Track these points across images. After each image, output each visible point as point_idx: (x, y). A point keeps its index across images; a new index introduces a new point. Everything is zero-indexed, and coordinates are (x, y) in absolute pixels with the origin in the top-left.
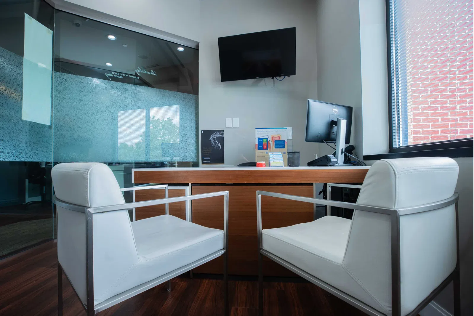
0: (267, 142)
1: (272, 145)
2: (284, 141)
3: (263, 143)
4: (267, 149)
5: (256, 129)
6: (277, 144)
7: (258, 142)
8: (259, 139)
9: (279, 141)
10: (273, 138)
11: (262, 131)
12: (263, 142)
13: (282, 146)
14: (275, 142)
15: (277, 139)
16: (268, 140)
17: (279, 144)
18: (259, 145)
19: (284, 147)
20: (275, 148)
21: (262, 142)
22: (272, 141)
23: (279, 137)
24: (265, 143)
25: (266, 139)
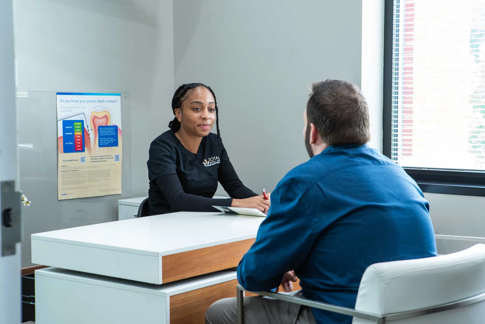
0: (83, 130)
1: (93, 138)
2: (116, 128)
3: (73, 135)
4: (83, 150)
5: (58, 94)
6: (103, 137)
7: (65, 130)
8: (66, 123)
9: (107, 127)
10: (96, 120)
11: (70, 99)
12: (73, 132)
13: (112, 140)
14: (99, 129)
15: (102, 122)
16: (85, 126)
17: (106, 137)
18: (66, 138)
19: (116, 144)
20: (100, 146)
21: (72, 130)
22: (93, 128)
23: (106, 117)
24: (78, 133)
25: (81, 123)
